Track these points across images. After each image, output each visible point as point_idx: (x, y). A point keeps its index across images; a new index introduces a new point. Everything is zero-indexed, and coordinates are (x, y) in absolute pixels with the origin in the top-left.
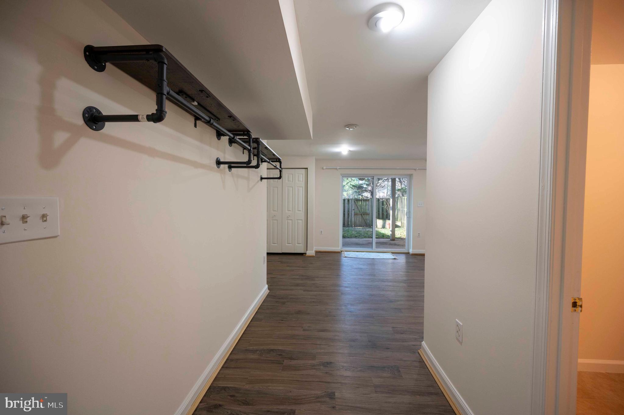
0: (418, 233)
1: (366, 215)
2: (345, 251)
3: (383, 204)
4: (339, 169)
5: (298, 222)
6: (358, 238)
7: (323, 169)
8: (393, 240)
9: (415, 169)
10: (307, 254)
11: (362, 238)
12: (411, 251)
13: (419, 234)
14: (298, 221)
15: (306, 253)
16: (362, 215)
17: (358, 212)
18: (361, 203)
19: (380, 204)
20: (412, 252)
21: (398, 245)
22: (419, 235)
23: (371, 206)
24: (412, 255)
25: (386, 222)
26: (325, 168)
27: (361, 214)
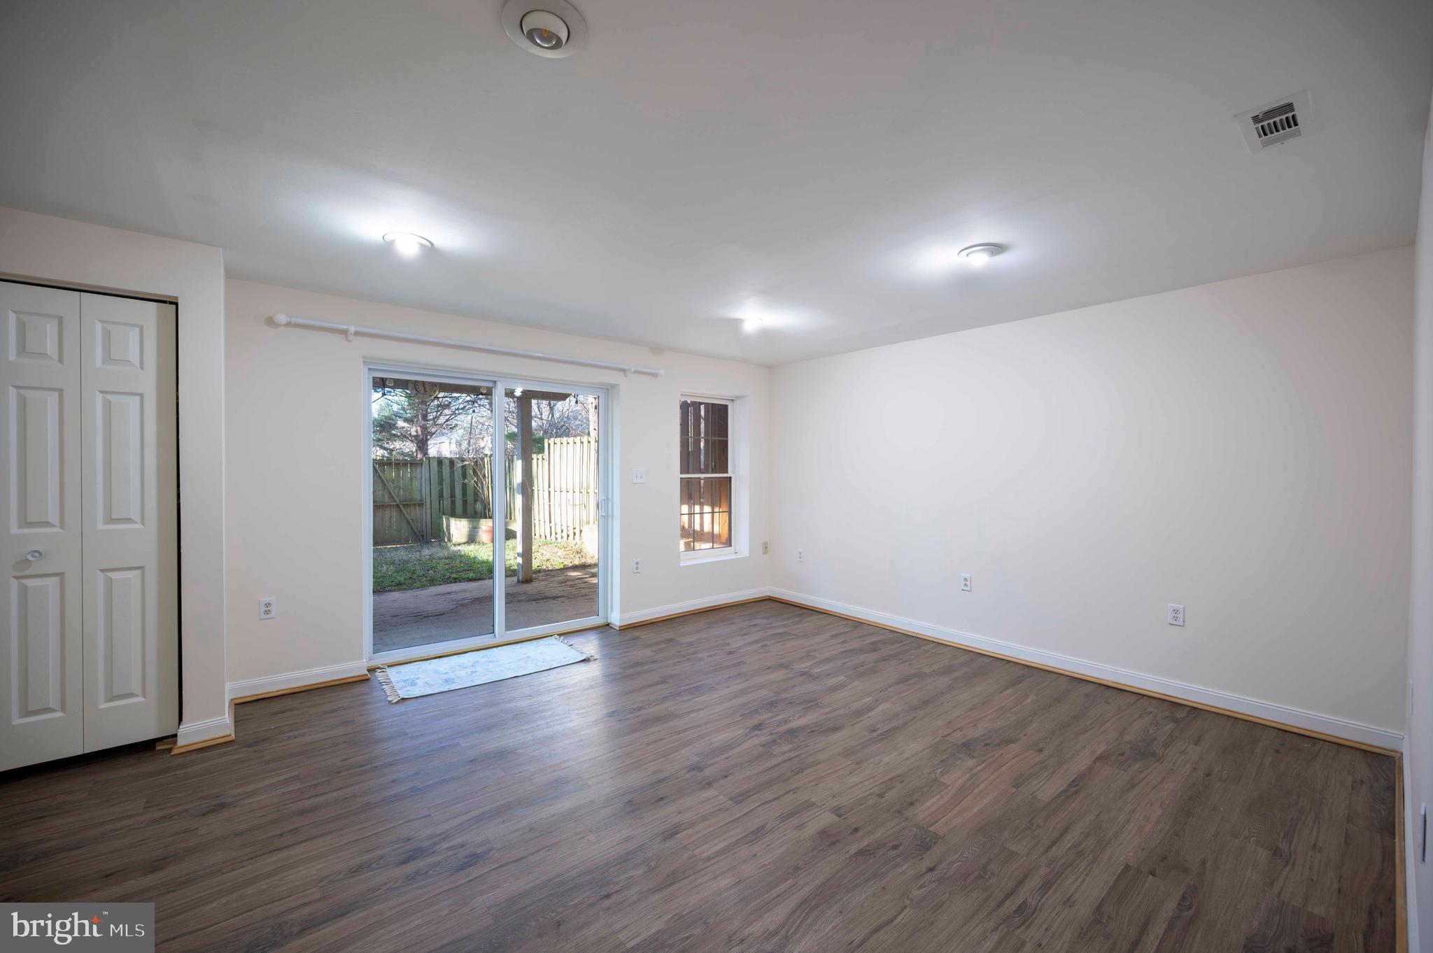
0: (636, 560)
1: (415, 507)
2: (390, 666)
3: (464, 476)
4: (357, 334)
5: (109, 584)
6: (410, 589)
7: (270, 322)
8: (527, 581)
9: (624, 371)
10: (181, 742)
11: (423, 587)
12: (616, 619)
13: (637, 563)
14: (113, 575)
15: (175, 736)
16: (401, 506)
17: (387, 499)
18: (398, 475)
19: (456, 474)
20: (621, 620)
21: (555, 598)
22: (637, 568)
23: (428, 483)
24: (620, 630)
25: (478, 524)
26: (282, 318)
27: (398, 506)
